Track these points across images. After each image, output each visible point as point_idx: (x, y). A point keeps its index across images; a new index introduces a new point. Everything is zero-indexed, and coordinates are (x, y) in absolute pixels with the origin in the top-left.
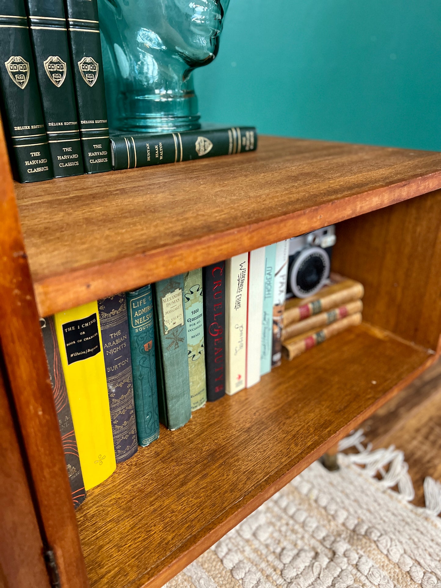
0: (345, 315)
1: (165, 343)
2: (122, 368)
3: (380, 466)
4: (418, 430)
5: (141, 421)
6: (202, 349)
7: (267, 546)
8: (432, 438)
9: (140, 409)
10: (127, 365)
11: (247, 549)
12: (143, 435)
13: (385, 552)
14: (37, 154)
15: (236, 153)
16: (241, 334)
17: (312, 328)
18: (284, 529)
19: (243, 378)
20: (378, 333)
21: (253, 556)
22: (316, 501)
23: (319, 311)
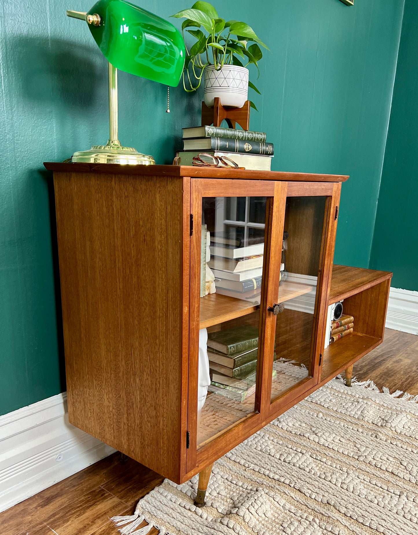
0: (348, 328)
3: (365, 385)
4: (377, 377)
7: (336, 403)
8: (382, 378)
11: (330, 403)
17: (340, 331)
20: (359, 334)
22: (347, 393)
23: (341, 325)
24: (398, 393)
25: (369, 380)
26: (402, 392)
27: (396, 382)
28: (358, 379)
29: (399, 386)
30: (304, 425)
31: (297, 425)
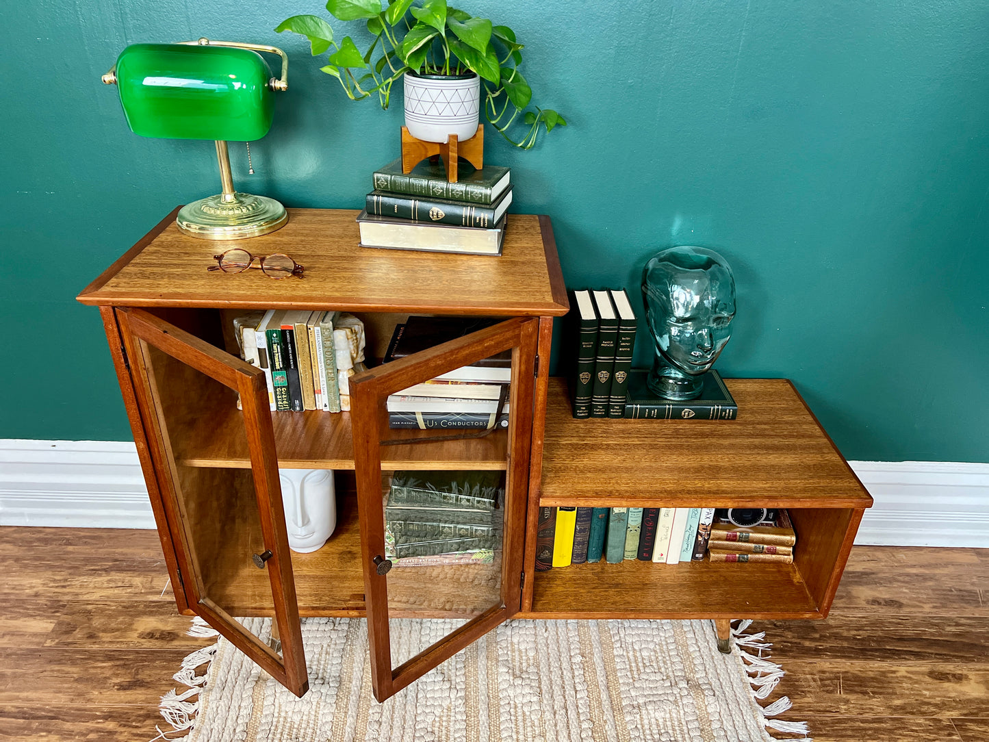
0: (774, 552)
1: (612, 518)
2: (585, 521)
3: (760, 670)
4: (824, 672)
5: (590, 549)
6: (639, 530)
7: (643, 659)
8: (828, 682)
9: (591, 543)
10: (588, 520)
12: (589, 556)
13: (707, 704)
14: (584, 408)
15: (716, 418)
16: (667, 532)
17: (739, 549)
18: (660, 658)
19: (664, 556)
20: (797, 578)
21: (631, 657)
23: (747, 540)
24: (800, 727)
25: (780, 666)
26: (805, 732)
27: (838, 708)
28: (774, 649)
29: (828, 719)
30: (531, 654)
31: (522, 647)
